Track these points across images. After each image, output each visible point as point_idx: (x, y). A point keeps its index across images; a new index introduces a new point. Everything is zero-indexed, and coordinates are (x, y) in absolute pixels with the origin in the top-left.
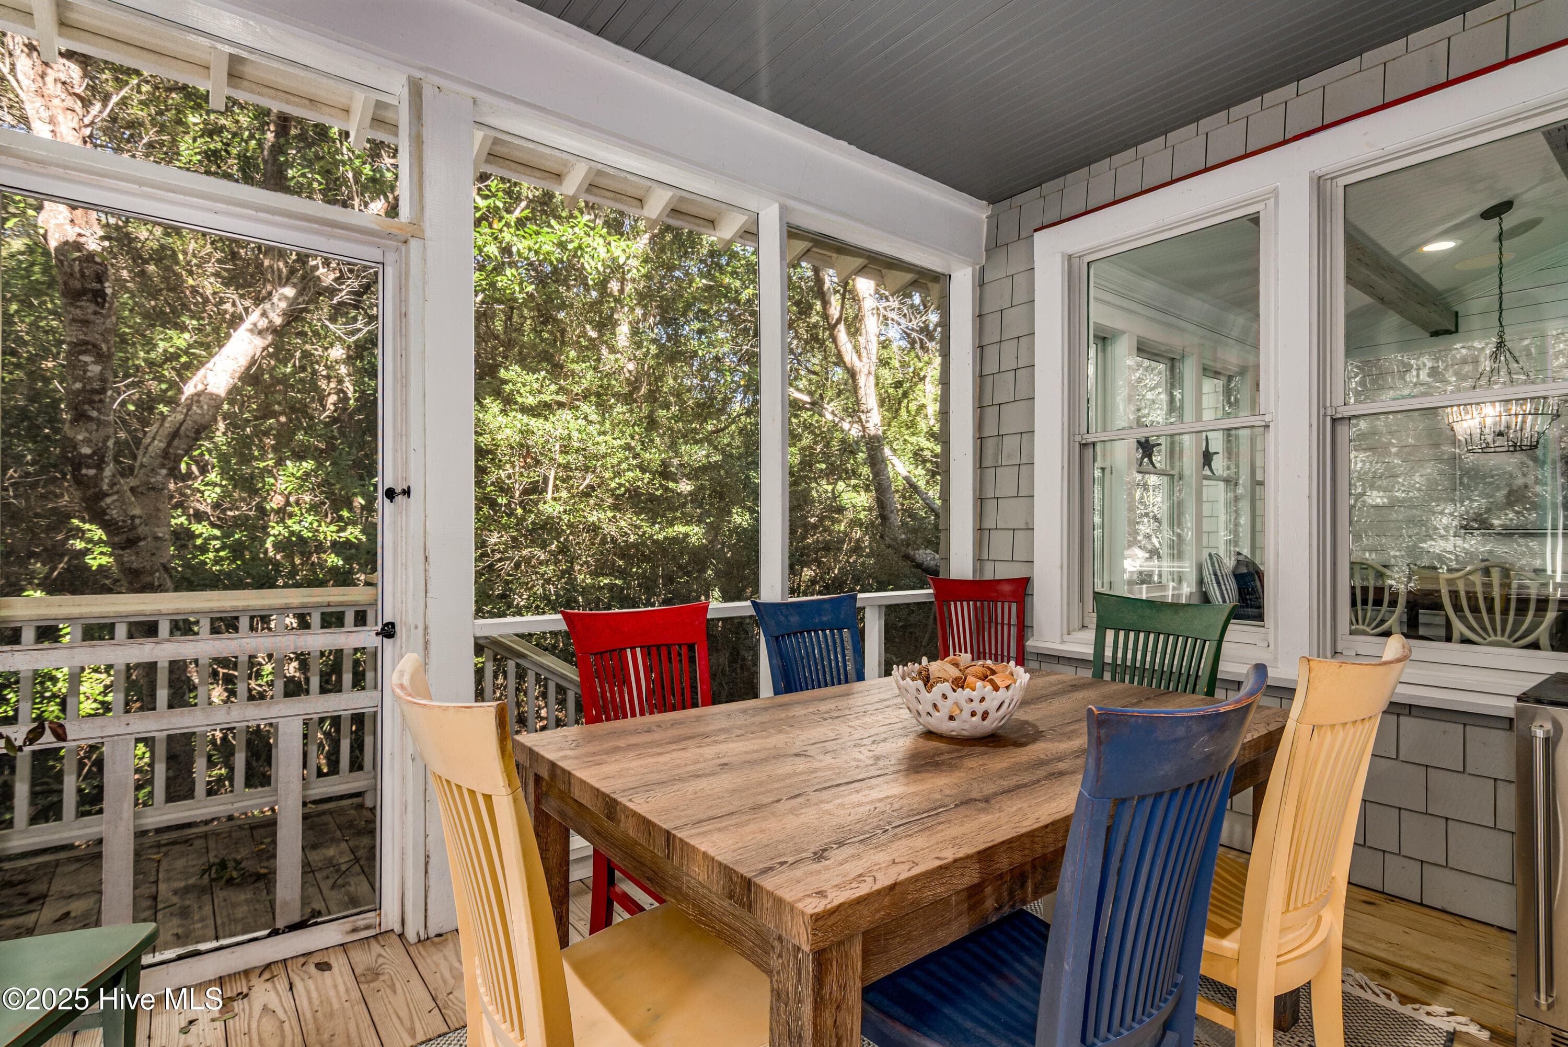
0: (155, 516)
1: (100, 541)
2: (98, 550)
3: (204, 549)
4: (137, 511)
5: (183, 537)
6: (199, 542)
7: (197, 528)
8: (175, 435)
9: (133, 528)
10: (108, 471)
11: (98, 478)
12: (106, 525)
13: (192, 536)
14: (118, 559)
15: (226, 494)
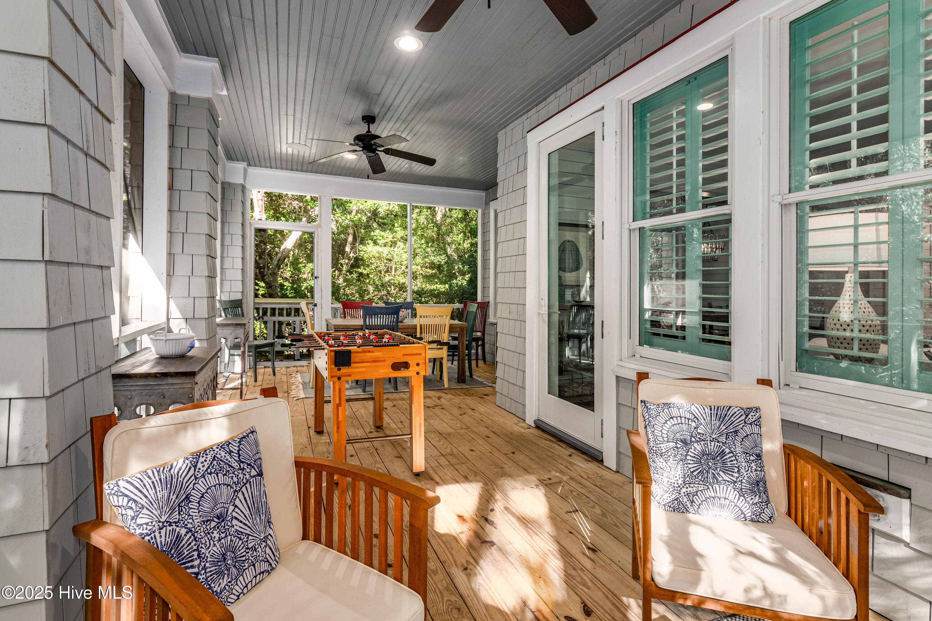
0: (275, 280)
1: (263, 287)
2: (261, 289)
3: (287, 290)
4: (271, 279)
5: (282, 286)
6: (285, 287)
7: (285, 283)
8: (279, 260)
9: (271, 283)
10: (266, 270)
11: (264, 271)
12: (265, 283)
13: (284, 286)
14: (267, 291)
15: (293, 274)
